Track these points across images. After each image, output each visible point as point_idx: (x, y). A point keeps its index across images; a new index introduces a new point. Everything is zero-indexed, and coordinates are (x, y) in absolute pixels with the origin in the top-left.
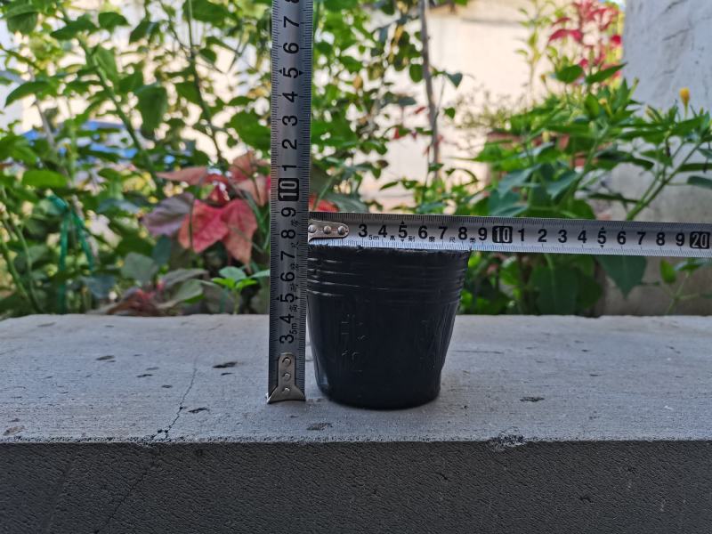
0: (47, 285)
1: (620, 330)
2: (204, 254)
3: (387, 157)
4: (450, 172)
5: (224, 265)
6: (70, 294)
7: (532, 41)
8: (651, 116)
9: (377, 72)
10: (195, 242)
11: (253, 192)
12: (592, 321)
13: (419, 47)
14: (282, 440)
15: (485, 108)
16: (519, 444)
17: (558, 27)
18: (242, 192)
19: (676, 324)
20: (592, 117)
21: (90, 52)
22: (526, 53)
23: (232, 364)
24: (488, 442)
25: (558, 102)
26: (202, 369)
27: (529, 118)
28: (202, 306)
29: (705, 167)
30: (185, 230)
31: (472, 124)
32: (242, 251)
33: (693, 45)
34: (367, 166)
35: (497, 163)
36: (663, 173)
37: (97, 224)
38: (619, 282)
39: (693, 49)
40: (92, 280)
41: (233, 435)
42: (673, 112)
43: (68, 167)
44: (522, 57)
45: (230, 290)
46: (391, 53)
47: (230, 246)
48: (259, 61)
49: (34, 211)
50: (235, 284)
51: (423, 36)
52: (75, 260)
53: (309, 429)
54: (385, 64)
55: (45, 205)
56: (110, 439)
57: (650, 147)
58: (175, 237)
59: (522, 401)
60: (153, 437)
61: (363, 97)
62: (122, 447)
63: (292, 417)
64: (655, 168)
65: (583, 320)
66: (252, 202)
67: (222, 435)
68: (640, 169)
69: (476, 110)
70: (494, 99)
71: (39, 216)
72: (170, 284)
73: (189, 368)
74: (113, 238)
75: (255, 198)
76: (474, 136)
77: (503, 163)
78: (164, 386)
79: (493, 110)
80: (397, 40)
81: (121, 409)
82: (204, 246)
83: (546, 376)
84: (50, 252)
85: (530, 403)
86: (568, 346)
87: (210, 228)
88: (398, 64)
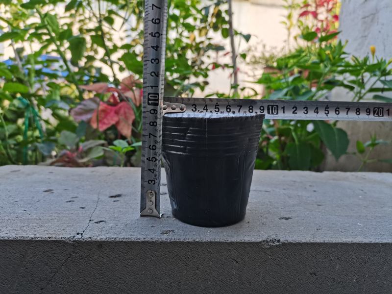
0: (17, 147)
1: (334, 179)
2: (105, 132)
3: (208, 79)
4: (243, 89)
5: (116, 139)
6: (30, 153)
7: (289, 17)
8: (354, 61)
9: (203, 32)
10: (100, 125)
11: (133, 98)
12: (319, 174)
13: (227, 18)
14: (147, 239)
15: (263, 54)
16: (278, 244)
17: (304, 10)
18: (127, 98)
19: (365, 177)
20: (322, 61)
21: (43, 16)
22: (286, 24)
23: (119, 196)
24: (260, 242)
25: (303, 52)
26: (102, 198)
27: (287, 60)
28: (103, 162)
29: (383, 90)
30: (94, 118)
31: (255, 62)
32: (126, 131)
33: (378, 22)
34: (197, 84)
35: (269, 85)
36: (360, 92)
37: (46, 114)
38: (334, 153)
39: (378, 24)
40: (42, 145)
41: (119, 236)
42: (366, 59)
43: (29, 81)
44: (284, 26)
45: (119, 152)
46: (212, 21)
47: (119, 128)
48: (138, 23)
49: (10, 105)
50: (122, 150)
51: (229, 12)
52: (33, 134)
53: (161, 234)
54: (208, 28)
55: (16, 102)
56: (50, 238)
57: (353, 78)
58: (89, 122)
59: (280, 219)
60: (74, 237)
61: (196, 46)
62: (57, 242)
63: (152, 226)
64: (355, 90)
65: (314, 174)
66: (132, 104)
67: (113, 237)
68: (347, 90)
69: (258, 54)
70: (268, 48)
71: (13, 108)
72: (85, 149)
73: (95, 197)
74: (54, 122)
75: (134, 101)
76: (256, 69)
77: (272, 85)
78: (81, 208)
79: (267, 55)
80: (215, 14)
81: (56, 220)
82: (105, 127)
83: (294, 206)
84: (19, 128)
85: (284, 220)
86: (305, 188)
87: (109, 117)
88: (215, 28)
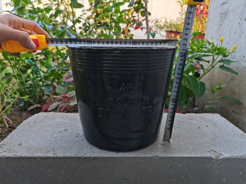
16: (158, 157)
33: (228, 19)
39: (227, 20)
41: (100, 155)
46: (135, 6)
56: (75, 156)
60: (84, 155)
62: (78, 158)
70: (168, 21)
80: (137, 2)
85: (162, 146)
88: (137, 11)
